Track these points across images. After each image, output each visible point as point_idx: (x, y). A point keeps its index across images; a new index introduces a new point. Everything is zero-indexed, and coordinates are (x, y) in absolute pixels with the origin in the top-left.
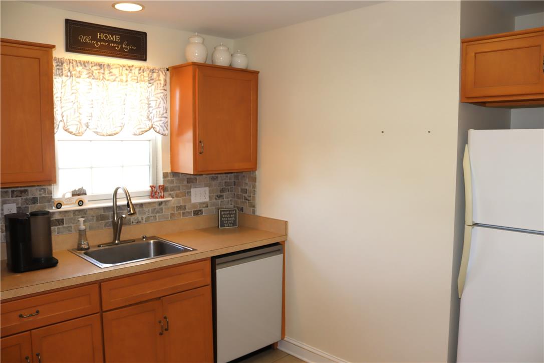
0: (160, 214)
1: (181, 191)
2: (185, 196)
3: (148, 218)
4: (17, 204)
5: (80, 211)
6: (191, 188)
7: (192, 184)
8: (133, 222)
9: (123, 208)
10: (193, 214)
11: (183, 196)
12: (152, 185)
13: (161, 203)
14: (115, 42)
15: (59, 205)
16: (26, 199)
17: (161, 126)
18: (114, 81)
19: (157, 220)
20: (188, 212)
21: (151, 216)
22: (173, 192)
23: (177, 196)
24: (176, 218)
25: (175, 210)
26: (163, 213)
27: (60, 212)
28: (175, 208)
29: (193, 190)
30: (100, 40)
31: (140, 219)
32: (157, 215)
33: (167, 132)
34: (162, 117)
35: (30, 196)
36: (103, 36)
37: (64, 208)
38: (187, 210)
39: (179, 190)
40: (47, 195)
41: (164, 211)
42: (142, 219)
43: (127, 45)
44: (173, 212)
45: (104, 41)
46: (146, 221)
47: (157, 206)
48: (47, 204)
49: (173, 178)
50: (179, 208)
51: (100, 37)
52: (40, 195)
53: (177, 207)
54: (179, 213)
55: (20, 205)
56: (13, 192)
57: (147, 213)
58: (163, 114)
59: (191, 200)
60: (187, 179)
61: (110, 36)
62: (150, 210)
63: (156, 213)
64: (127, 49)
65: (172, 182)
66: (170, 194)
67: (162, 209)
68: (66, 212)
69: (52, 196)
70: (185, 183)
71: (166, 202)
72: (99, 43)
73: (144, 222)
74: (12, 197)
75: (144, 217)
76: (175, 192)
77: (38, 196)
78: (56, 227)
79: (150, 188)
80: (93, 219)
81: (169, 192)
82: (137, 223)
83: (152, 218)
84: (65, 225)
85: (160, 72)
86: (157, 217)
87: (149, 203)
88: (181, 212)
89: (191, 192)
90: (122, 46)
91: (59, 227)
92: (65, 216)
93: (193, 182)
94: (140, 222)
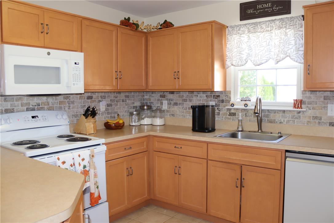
0: (297, 120)
1: (318, 105)
2: (322, 109)
3: (288, 122)
4: (215, 102)
5: (244, 110)
6: (327, 103)
7: (329, 101)
8: (277, 122)
9: (271, 112)
10: (328, 125)
11: (320, 109)
12: (296, 99)
13: (299, 112)
14: (269, 8)
15: (233, 105)
16: (219, 100)
17: (298, 57)
19: (296, 124)
21: (291, 120)
22: (310, 105)
23: (313, 108)
24: (312, 125)
25: (312, 119)
26: (301, 120)
27: (234, 109)
28: (312, 117)
29: (329, 106)
30: (259, 9)
31: (282, 121)
32: (296, 120)
33: (303, 61)
34: (298, 51)
35: (221, 99)
36: (260, 6)
37: (235, 107)
38: (322, 121)
39: (316, 104)
40: (229, 99)
41: (301, 118)
42: (284, 121)
43: (276, 7)
44: (309, 120)
45: (261, 9)
46: (286, 123)
47: (296, 114)
48: (228, 104)
49: (310, 95)
50: (315, 118)
51: (259, 7)
52: (225, 98)
53: (313, 117)
54: (315, 122)
55: (216, 103)
56: (214, 96)
57: (288, 118)
58: (299, 48)
59: (327, 113)
60: (324, 96)
61: (265, 5)
62: (290, 116)
63: (295, 119)
64: (276, 10)
65: (310, 98)
66: (307, 107)
67: (300, 117)
68: (237, 109)
69: (231, 100)
70: (322, 99)
71: (303, 112)
72: (258, 11)
73: (285, 123)
74: (213, 98)
75: (286, 120)
76: (312, 106)
77: (224, 99)
78: (232, 117)
79: (293, 101)
80: (251, 116)
81: (307, 105)
82: (280, 123)
83: (292, 121)
84: (236, 117)
85: (296, 19)
86: (295, 122)
87: (290, 111)
88: (317, 121)
89: (327, 107)
90: (273, 9)
91: (233, 117)
92: (237, 112)
93: (329, 99)
94: (282, 123)
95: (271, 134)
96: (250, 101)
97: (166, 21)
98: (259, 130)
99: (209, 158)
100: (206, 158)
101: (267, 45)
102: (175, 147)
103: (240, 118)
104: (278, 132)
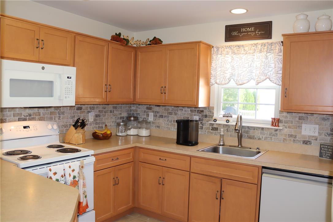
0: (275, 137)
1: (293, 124)
2: (297, 128)
3: (266, 138)
4: (199, 117)
5: (226, 125)
6: (302, 123)
7: (303, 121)
8: (256, 138)
9: (250, 128)
10: (302, 143)
11: (295, 128)
12: (273, 117)
13: (276, 130)
14: (252, 32)
15: (215, 120)
16: (203, 115)
17: (277, 80)
18: (246, 54)
19: (273, 140)
20: (297, 140)
21: (269, 137)
22: (286, 124)
23: (289, 127)
24: (287, 142)
25: (287, 137)
26: (278, 137)
27: (217, 124)
28: (287, 135)
29: (304, 126)
30: (243, 32)
31: (261, 137)
32: (273, 137)
33: (281, 83)
34: (277, 74)
35: (204, 114)
36: (244, 30)
37: (217, 122)
38: (297, 139)
39: (292, 123)
40: (211, 114)
41: (278, 135)
42: (262, 138)
43: (259, 32)
44: (285, 138)
45: (245, 32)
46: (265, 139)
47: (273, 132)
48: (211, 119)
49: (287, 115)
50: (291, 136)
51: (243, 31)
52: (209, 114)
53: (289, 135)
54: (291, 140)
55: (200, 117)
56: (198, 111)
57: (266, 135)
58: (278, 72)
59: (301, 132)
60: (299, 116)
61: (249, 28)
62: (268, 133)
63: (272, 136)
64: (258, 34)
65: (286, 117)
66: (284, 125)
67: (277, 134)
68: (219, 124)
69: (213, 115)
70: (297, 119)
71: (280, 130)
72: (242, 34)
73: (263, 139)
74: (197, 113)
75: (264, 137)
76: (288, 125)
77: (208, 114)
78: (214, 131)
79: (271, 119)
80: (232, 131)
81: (283, 124)
82: (259, 139)
83: (269, 138)
84: (218, 131)
85: (277, 45)
86: (273, 139)
87: (268, 129)
88: (292, 139)
89: (302, 126)
90: (255, 33)
91: (216, 131)
92: (219, 126)
93: (304, 120)
94: (261, 139)
95: (250, 150)
96: (232, 117)
97: (155, 37)
98: (239, 145)
99: (192, 171)
100: (189, 171)
101: (249, 66)
102: (160, 159)
103: (222, 133)
104: (257, 147)
